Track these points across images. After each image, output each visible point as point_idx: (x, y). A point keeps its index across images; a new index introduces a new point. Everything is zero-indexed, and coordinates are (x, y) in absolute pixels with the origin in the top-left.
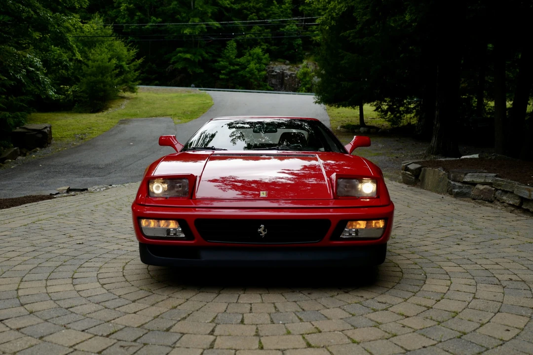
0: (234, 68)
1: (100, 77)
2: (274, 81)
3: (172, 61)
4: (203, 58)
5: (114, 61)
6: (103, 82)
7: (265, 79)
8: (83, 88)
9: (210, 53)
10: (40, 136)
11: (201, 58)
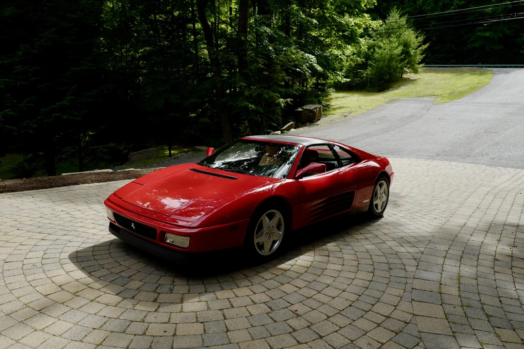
1: (386, 63)
4: (504, 34)
5: (401, 48)
6: (389, 66)
8: (373, 72)
9: (514, 29)
10: (311, 114)
11: (501, 35)
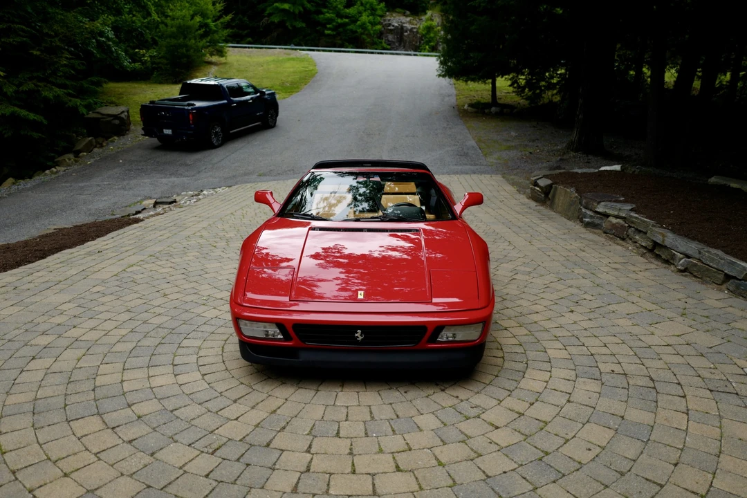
0: (342, 21)
1: (182, 40)
2: (390, 37)
3: (267, 12)
4: (304, 8)
5: (198, 19)
6: (186, 46)
7: (380, 35)
8: (162, 53)
9: (313, 2)
10: (117, 122)
11: (302, 9)
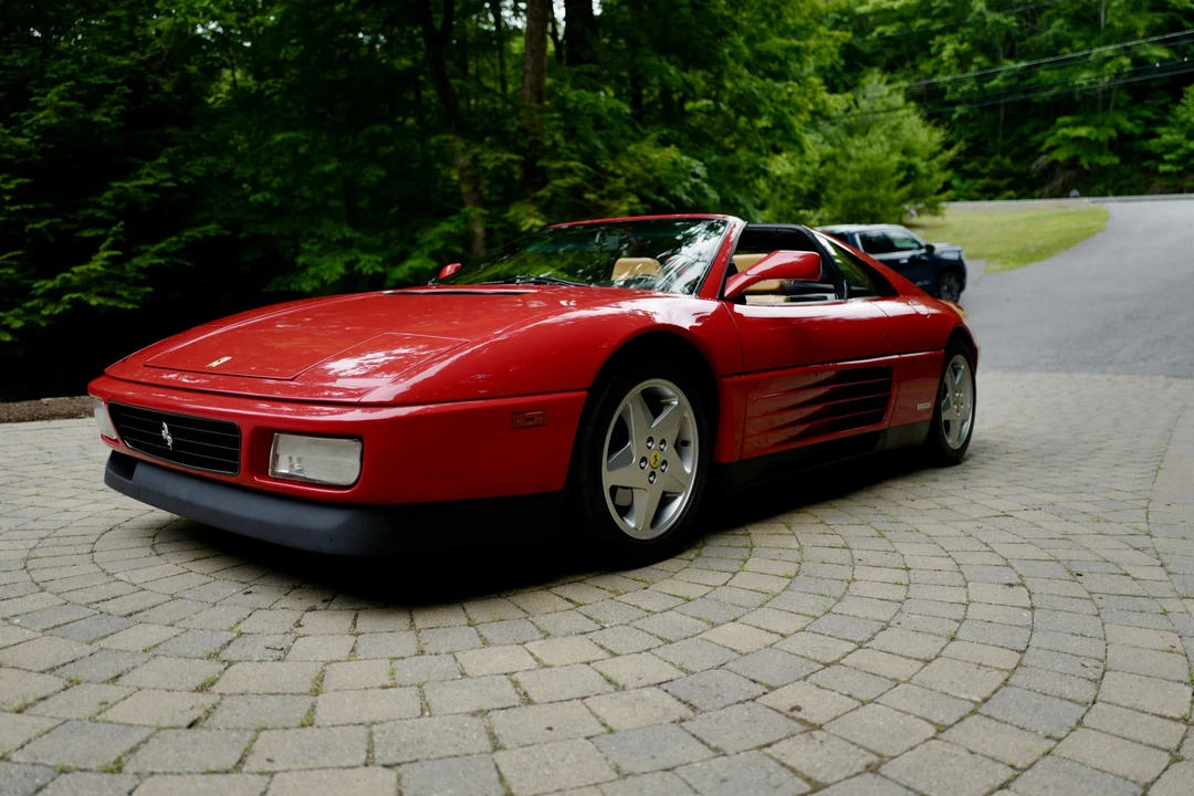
1: (866, 191)
3: (1047, 146)
5: (896, 158)
9: (1140, 118)
